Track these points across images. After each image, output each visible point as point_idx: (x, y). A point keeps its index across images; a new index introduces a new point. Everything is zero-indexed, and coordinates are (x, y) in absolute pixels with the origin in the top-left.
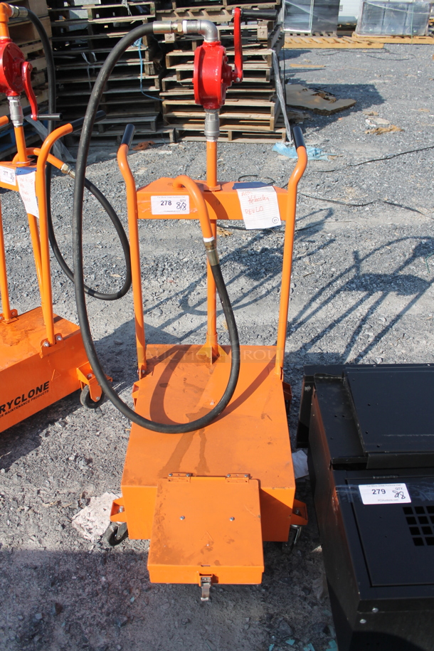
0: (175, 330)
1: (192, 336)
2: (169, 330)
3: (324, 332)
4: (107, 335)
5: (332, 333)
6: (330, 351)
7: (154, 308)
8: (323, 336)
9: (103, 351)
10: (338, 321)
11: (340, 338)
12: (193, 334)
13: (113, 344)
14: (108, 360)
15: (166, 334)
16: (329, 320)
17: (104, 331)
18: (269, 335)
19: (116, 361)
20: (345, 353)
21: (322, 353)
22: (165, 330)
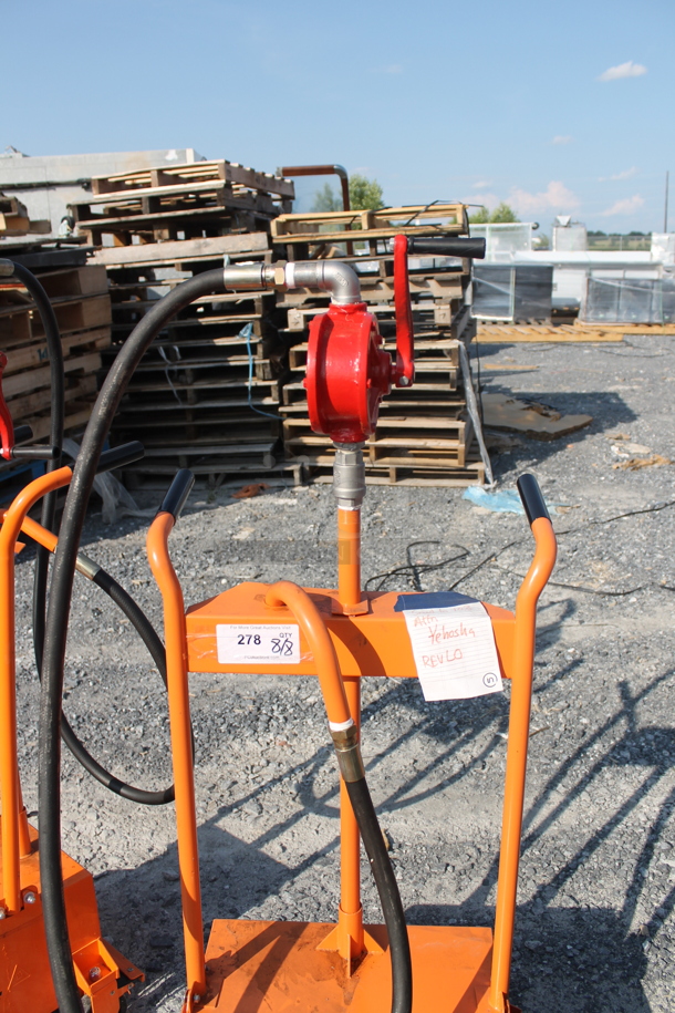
0: (284, 849)
1: (316, 866)
2: (272, 849)
3: (578, 860)
4: (152, 856)
5: (595, 860)
6: (595, 903)
7: (246, 800)
8: (576, 869)
9: (138, 896)
10: (603, 833)
11: (611, 874)
12: (319, 861)
13: (161, 879)
14: (147, 918)
15: (267, 859)
16: (585, 830)
17: (148, 846)
18: (468, 864)
19: (163, 921)
20: (624, 908)
21: (578, 909)
22: (265, 849)
